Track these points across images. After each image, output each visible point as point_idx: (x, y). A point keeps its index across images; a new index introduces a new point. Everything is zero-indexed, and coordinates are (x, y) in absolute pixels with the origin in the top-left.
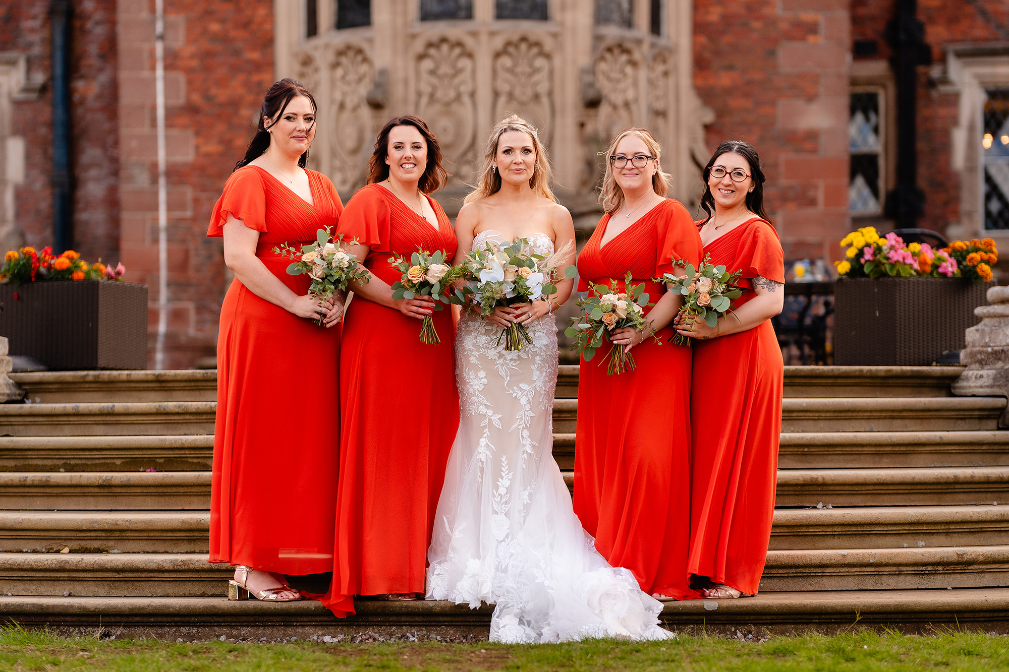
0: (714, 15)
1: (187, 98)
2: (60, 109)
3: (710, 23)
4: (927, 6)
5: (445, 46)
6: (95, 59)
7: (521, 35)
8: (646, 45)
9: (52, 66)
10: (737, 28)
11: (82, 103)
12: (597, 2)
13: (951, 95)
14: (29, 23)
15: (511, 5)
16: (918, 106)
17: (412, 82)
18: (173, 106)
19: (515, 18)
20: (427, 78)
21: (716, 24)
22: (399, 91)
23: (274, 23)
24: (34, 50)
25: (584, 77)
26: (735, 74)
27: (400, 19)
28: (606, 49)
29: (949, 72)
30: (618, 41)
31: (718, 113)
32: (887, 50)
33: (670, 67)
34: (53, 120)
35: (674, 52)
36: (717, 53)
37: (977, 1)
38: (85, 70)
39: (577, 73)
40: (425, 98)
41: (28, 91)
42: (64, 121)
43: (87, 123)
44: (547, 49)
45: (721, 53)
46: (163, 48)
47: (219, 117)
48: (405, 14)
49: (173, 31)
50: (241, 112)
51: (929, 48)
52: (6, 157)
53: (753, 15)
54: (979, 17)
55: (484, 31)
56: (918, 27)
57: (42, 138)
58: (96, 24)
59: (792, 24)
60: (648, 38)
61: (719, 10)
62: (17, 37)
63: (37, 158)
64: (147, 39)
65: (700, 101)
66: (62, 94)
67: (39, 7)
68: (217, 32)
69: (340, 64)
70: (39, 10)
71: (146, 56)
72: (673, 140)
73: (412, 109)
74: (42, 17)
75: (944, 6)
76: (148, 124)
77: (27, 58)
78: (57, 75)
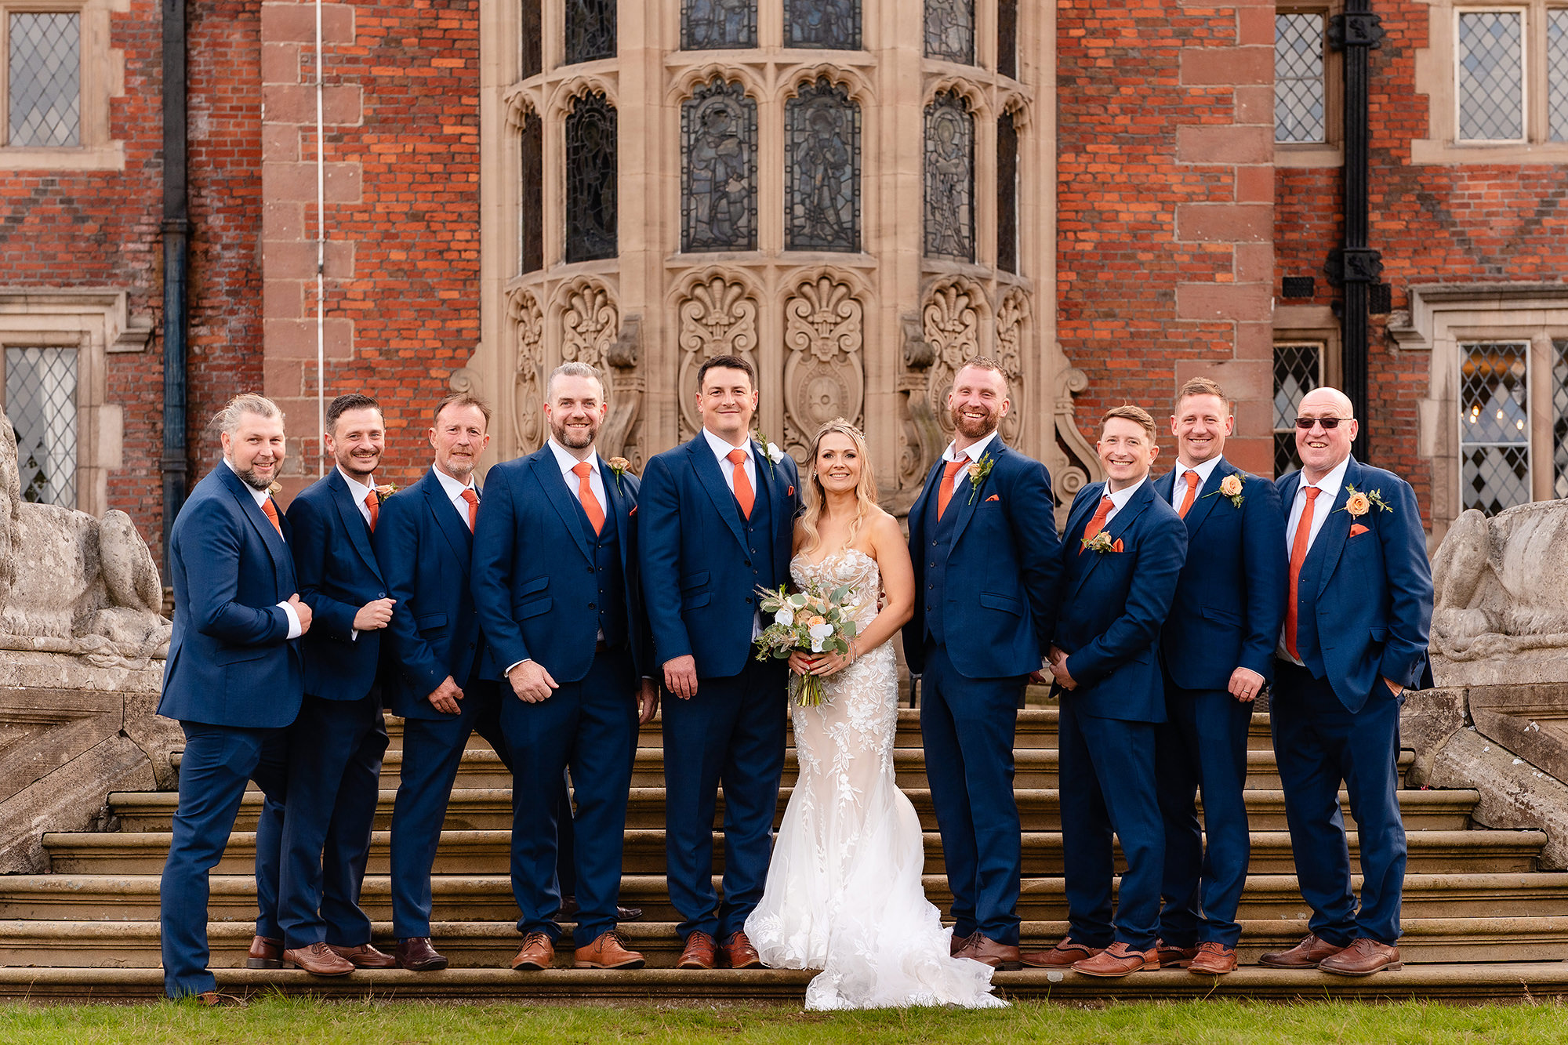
0: (1087, 243)
1: (358, 353)
2: (174, 368)
3: (1082, 254)
4: (1384, 231)
5: (717, 285)
6: (225, 298)
7: (822, 270)
8: (993, 284)
9: (163, 308)
10: (1118, 262)
11: (206, 359)
12: (925, 227)
13: (1417, 354)
14: (131, 246)
15: (807, 231)
16: (1371, 369)
17: (672, 335)
18: (338, 365)
19: (814, 248)
20: (692, 328)
21: (1089, 255)
22: (653, 345)
23: (479, 252)
24: (138, 283)
25: (909, 328)
26: (1116, 324)
27: (656, 249)
28: (938, 291)
29: (1415, 321)
30: (955, 279)
31: (1093, 377)
32: (1327, 290)
33: (1026, 313)
34: (164, 384)
35: (1031, 293)
36: (1091, 295)
37: (1454, 224)
38: (209, 312)
39: (899, 323)
40: (690, 356)
41: (129, 342)
42: (180, 385)
43: (212, 387)
44: (857, 289)
45: (1097, 295)
46: (325, 285)
47: (401, 380)
48: (663, 242)
49: (337, 262)
50: (433, 373)
51: (1386, 288)
52: (97, 432)
53: (1141, 244)
54: (1456, 248)
55: (771, 264)
56: (1372, 260)
57: (148, 407)
58: (225, 247)
59: (1194, 257)
60: (997, 275)
61: (1093, 236)
62: (114, 265)
63: (139, 435)
64: (305, 273)
65: (1067, 361)
66: (177, 344)
67: (146, 225)
68: (400, 262)
69: (572, 308)
70: (144, 228)
71: (302, 295)
72: (1030, 414)
73: (671, 371)
74: (149, 238)
75: (1408, 231)
76: (303, 389)
77: (129, 295)
78: (171, 318)
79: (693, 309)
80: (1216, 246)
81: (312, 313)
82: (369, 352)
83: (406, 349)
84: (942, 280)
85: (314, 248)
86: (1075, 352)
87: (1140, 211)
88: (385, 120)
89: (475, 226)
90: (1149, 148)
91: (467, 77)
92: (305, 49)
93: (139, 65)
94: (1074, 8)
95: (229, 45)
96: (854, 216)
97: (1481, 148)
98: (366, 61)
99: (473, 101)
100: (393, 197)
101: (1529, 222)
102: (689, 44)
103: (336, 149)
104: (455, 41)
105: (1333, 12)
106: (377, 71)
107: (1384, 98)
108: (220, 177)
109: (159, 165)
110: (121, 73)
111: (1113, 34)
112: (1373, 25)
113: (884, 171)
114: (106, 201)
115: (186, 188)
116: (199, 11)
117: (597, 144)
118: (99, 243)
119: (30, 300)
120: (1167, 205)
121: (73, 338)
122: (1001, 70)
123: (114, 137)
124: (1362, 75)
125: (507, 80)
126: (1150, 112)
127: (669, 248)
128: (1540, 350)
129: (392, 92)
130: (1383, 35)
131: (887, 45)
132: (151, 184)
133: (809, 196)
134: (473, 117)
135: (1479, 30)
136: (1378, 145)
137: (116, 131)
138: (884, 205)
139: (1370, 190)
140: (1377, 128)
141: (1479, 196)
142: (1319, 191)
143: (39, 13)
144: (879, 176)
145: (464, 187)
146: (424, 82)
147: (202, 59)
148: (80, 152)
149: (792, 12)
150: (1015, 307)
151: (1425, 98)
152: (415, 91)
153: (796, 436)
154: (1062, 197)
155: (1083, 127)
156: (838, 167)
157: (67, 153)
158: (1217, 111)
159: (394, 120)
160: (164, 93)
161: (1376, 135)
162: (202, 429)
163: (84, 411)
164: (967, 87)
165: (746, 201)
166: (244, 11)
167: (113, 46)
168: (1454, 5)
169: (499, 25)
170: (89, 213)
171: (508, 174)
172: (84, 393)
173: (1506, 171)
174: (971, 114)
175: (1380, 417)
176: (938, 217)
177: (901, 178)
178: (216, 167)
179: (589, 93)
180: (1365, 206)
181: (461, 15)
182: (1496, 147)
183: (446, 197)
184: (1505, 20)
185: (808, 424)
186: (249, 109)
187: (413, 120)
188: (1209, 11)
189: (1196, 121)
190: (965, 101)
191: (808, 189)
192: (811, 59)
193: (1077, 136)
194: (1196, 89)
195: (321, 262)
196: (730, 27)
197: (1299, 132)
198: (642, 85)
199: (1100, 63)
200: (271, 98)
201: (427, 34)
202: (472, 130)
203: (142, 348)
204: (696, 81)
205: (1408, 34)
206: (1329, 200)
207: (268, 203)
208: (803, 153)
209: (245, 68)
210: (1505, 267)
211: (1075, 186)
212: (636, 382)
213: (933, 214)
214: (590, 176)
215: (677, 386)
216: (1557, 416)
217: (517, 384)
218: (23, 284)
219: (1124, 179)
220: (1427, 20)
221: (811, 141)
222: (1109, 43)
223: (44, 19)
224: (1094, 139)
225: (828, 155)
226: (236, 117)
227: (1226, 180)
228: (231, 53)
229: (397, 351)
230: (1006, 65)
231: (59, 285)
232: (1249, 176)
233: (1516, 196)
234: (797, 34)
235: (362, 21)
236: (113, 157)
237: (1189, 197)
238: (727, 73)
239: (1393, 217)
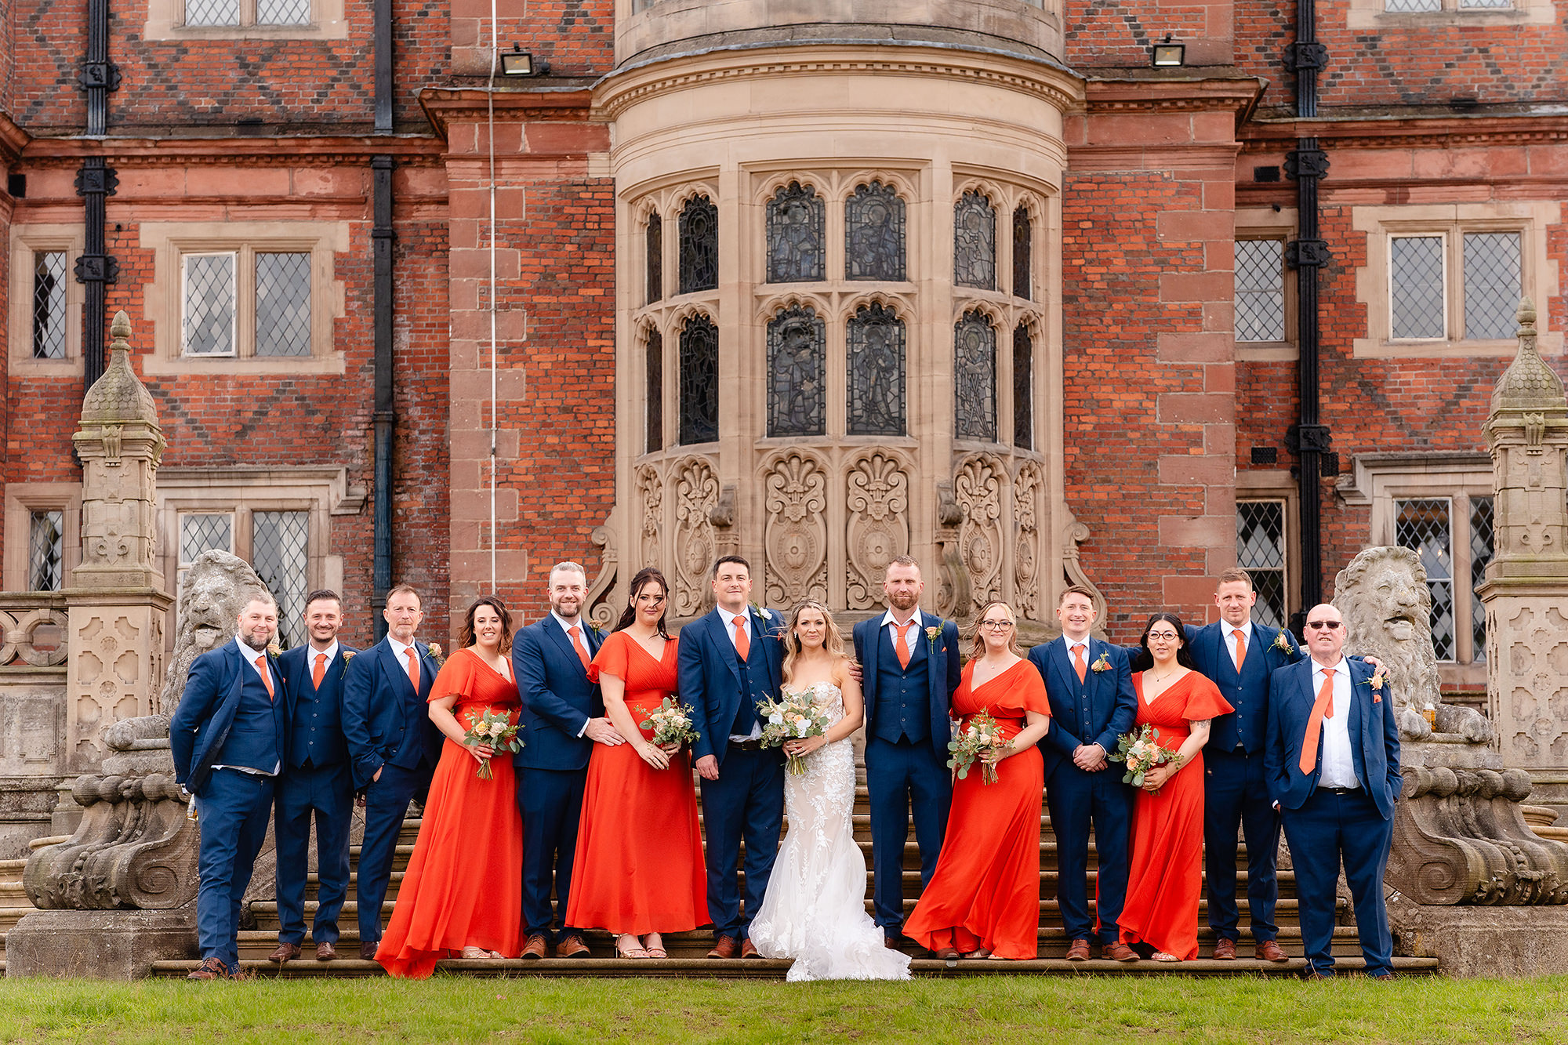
0: (1088, 425)
1: (522, 515)
2: (382, 526)
3: (1084, 433)
4: (1332, 411)
5: (795, 461)
6: (421, 472)
7: (875, 449)
8: (1011, 458)
9: (374, 480)
10: (1112, 439)
11: (406, 519)
12: (956, 415)
13: (1360, 508)
14: (350, 432)
15: (863, 420)
16: (1323, 521)
17: (760, 500)
18: (505, 525)
19: (869, 433)
20: (775, 495)
21: (1089, 434)
22: (745, 509)
23: (614, 436)
24: (355, 461)
25: (943, 494)
26: (1110, 488)
27: (747, 435)
28: (967, 464)
29: (1357, 483)
30: (981, 455)
31: (1093, 528)
32: (1288, 458)
33: (1039, 480)
34: (375, 539)
35: (1043, 465)
36: (1091, 465)
37: (1388, 405)
38: (409, 483)
39: (935, 490)
40: (774, 516)
41: (348, 507)
42: (387, 539)
43: (411, 541)
44: (903, 464)
45: (1096, 465)
46: (497, 463)
47: (554, 535)
48: (753, 429)
49: (506, 445)
50: (579, 530)
51: (1335, 456)
52: (323, 577)
53: (1131, 425)
54: (1390, 424)
55: (836, 446)
56: (1322, 434)
57: (363, 557)
58: (422, 432)
59: (1172, 435)
60: (1014, 451)
61: (1093, 419)
62: (337, 447)
63: (356, 579)
64: (481, 454)
65: (1073, 517)
66: (384, 508)
67: (361, 416)
68: (554, 445)
69: (684, 479)
70: (360, 418)
71: (480, 472)
72: (1043, 559)
73: (759, 528)
74: (364, 426)
75: (1351, 411)
76: (480, 543)
77: (348, 470)
78: (380, 488)
79: (776, 481)
80: (1190, 427)
81: (487, 485)
82: (530, 514)
83: (558, 511)
84: (970, 456)
85: (489, 434)
86: (1079, 510)
87: (1131, 399)
88: (543, 337)
89: (611, 416)
90: (1136, 351)
91: (606, 302)
92: (482, 283)
93: (356, 293)
94: (1076, 243)
95: (425, 276)
96: (900, 407)
97: (1410, 345)
98: (528, 292)
99: (610, 321)
100: (549, 395)
101: (1448, 403)
102: (773, 278)
103: (506, 359)
104: (596, 275)
105: (1290, 239)
106: (536, 299)
107: (1331, 307)
108: (418, 378)
109: (371, 370)
110: (342, 299)
111: (1107, 263)
112: (1321, 249)
113: (923, 373)
114: (332, 398)
115: (392, 387)
116: (402, 250)
117: (704, 355)
118: (325, 431)
119: (272, 475)
120: (1150, 395)
121: (306, 504)
122: (1016, 293)
123: (337, 349)
124: (1313, 289)
125: (636, 304)
126: (1137, 323)
127: (758, 433)
128: (1460, 505)
129: (548, 315)
130: (1330, 256)
131: (925, 277)
132: (365, 384)
133: (866, 393)
134: (610, 333)
135: (1409, 251)
136: (1327, 343)
137: (339, 345)
138: (923, 400)
139: (1320, 379)
140: (1326, 330)
141: (1408, 383)
142: (1279, 379)
143: (279, 253)
144: (919, 377)
145: (604, 387)
146: (573, 307)
147: (404, 287)
148: (310, 361)
149: (851, 253)
150: (1030, 475)
151: (1364, 306)
152: (566, 313)
153: (856, 578)
154: (1068, 389)
155: (1084, 335)
156: (888, 370)
157: (301, 361)
158: (1189, 321)
159: (550, 336)
160: (376, 314)
161: (1324, 335)
162: (403, 574)
163: (314, 560)
164: (989, 307)
165: (817, 397)
166: (437, 250)
167: (336, 278)
168: (1387, 232)
169: (630, 263)
170: (318, 407)
171: (636, 376)
172: (313, 546)
173: (1430, 364)
174: (992, 327)
175: (1331, 559)
176: (967, 406)
177: (936, 379)
178: (415, 370)
179: (698, 315)
180: (1316, 392)
181: (601, 255)
182: (1422, 344)
183: (590, 394)
184: (1430, 243)
185: (865, 569)
186: (441, 325)
187: (565, 336)
188: (1182, 245)
189: (1173, 330)
190: (988, 318)
191: (865, 388)
192: (866, 289)
193: (1079, 341)
194: (1173, 305)
195: (493, 446)
196: (805, 266)
197: (1264, 333)
198: (737, 311)
199: (1096, 285)
200: (457, 321)
201: (575, 270)
202: (609, 343)
203: (358, 511)
204: (777, 306)
205: (1350, 256)
206: (1289, 387)
207: (453, 401)
208: (861, 360)
209: (438, 293)
210: (1430, 439)
211: (1078, 380)
212: (732, 537)
213: (963, 405)
214: (698, 378)
215: (764, 540)
216: (1475, 557)
217: (643, 538)
218: (267, 463)
219: (1116, 375)
220: (1365, 244)
221: (867, 351)
222: (1103, 270)
223: (283, 258)
224: (1093, 344)
225: (880, 361)
226: (431, 331)
227: (1197, 375)
228: (426, 282)
229: (551, 513)
230: (1021, 287)
231: (294, 464)
232: (1215, 372)
233: (1438, 382)
234: (856, 269)
235: (526, 261)
236: (336, 364)
237: (1168, 389)
238: (802, 300)
239: (1339, 400)
